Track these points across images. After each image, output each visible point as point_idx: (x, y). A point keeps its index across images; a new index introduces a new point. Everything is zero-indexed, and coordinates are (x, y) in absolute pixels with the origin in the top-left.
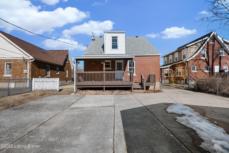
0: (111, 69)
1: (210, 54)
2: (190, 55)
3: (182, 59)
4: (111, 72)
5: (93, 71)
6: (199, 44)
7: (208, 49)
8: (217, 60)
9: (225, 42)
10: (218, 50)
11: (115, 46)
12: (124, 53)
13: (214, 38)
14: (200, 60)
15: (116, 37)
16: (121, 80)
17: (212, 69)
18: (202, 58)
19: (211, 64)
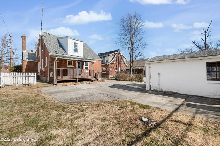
0: (73, 67)
1: (118, 61)
2: (110, 60)
3: (106, 62)
4: (73, 69)
5: (60, 68)
6: (113, 55)
7: (117, 58)
8: (120, 64)
9: (123, 56)
10: (120, 60)
11: (76, 50)
12: (82, 56)
13: (119, 53)
14: (114, 64)
15: (77, 44)
16: (80, 75)
17: (118, 69)
18: (115, 63)
19: (118, 66)
